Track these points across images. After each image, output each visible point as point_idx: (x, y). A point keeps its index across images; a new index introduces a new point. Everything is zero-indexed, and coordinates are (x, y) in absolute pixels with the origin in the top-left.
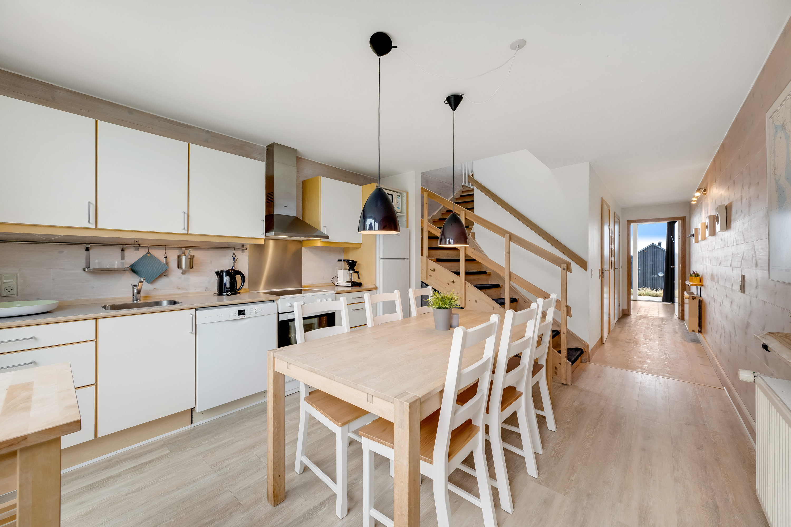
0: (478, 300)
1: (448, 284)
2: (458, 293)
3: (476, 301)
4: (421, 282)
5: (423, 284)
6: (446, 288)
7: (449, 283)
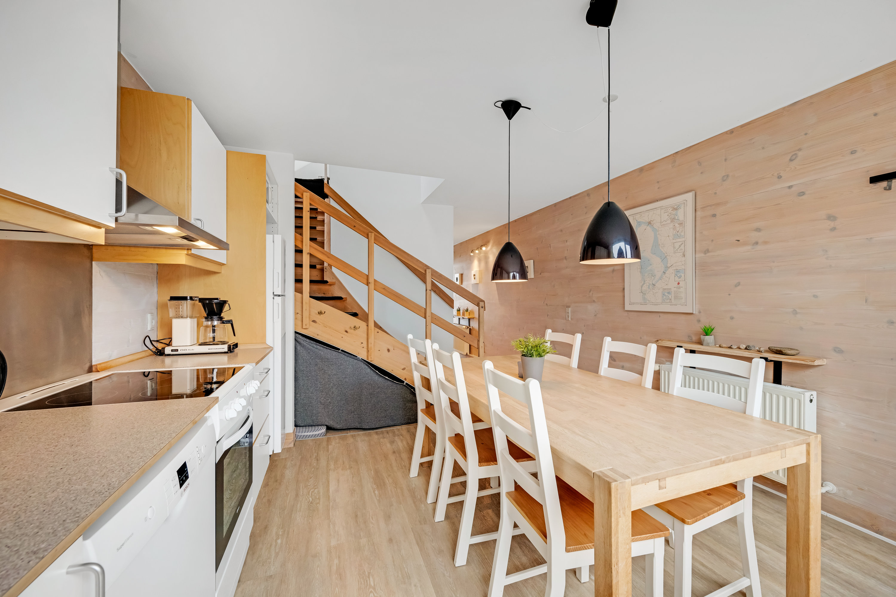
0: (391, 349)
1: (346, 332)
2: (362, 343)
3: (389, 350)
4: (296, 332)
5: (297, 335)
6: (342, 337)
7: (348, 330)
